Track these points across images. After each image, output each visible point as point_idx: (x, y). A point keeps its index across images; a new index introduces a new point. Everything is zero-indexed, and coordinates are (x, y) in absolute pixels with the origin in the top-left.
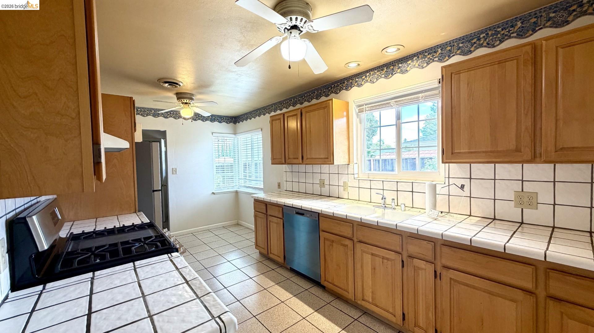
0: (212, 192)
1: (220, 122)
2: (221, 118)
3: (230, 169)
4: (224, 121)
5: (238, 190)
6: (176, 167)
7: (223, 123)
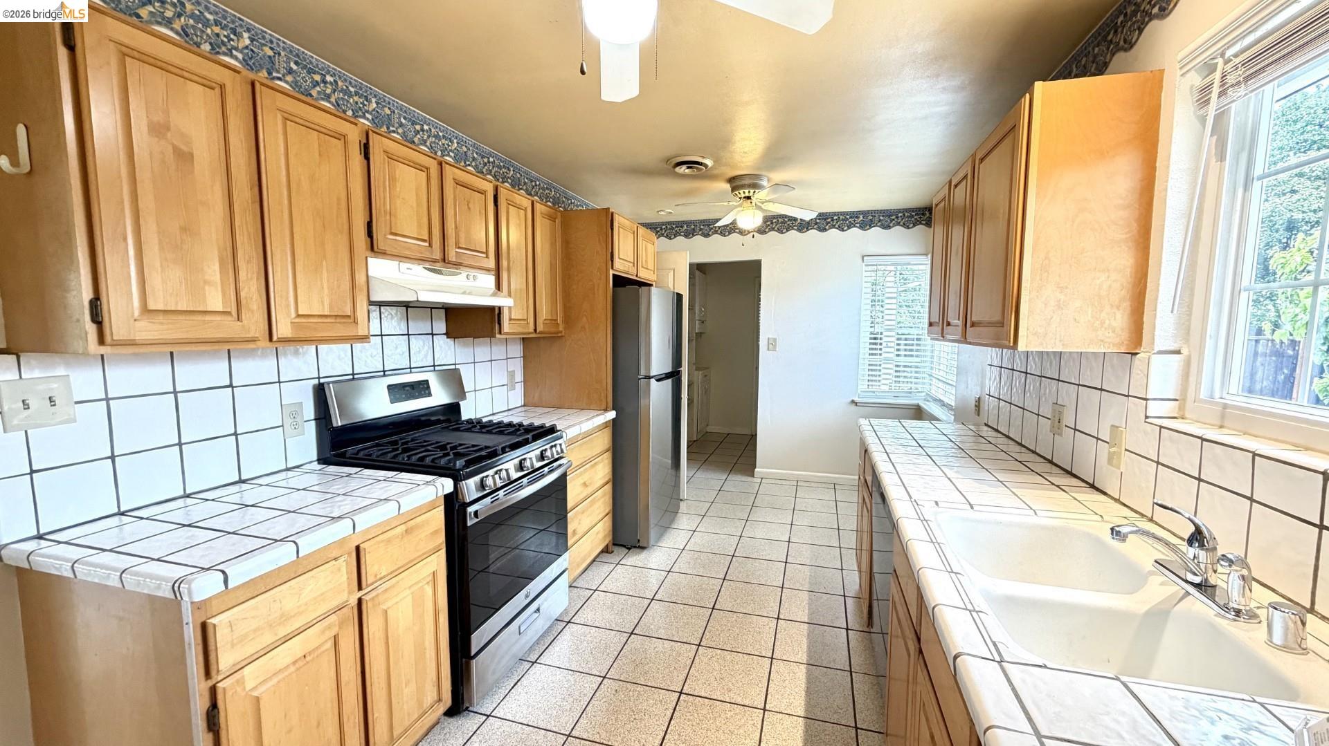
0: (851, 399)
1: (887, 227)
2: (890, 216)
3: (915, 348)
4: (898, 224)
5: (922, 404)
6: (774, 337)
7: (894, 228)
